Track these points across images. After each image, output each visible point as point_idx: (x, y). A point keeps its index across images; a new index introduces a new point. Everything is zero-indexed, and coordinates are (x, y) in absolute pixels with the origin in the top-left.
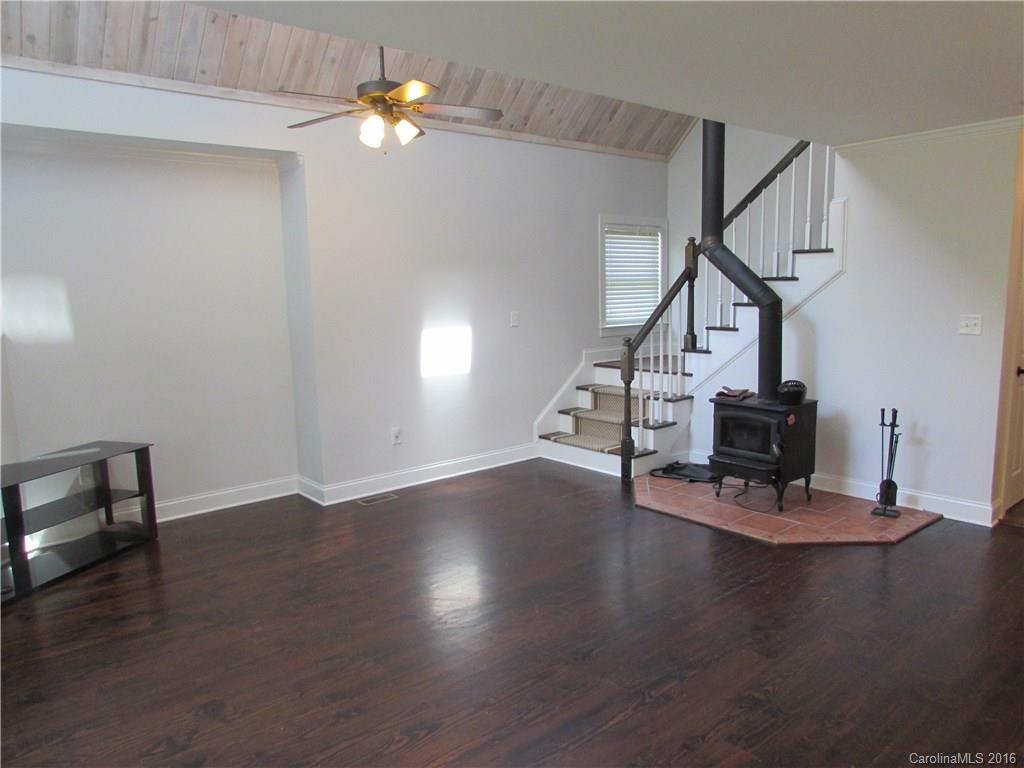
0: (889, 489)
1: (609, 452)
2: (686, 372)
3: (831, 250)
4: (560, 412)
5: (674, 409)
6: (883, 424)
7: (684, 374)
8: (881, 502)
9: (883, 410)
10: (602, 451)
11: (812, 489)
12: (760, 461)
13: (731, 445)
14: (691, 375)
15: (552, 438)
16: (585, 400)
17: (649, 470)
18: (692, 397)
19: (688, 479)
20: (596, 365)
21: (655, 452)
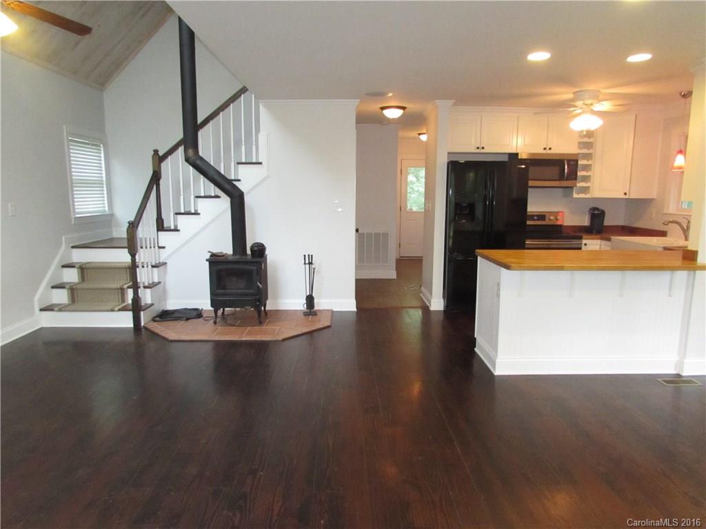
0: (310, 300)
1: (119, 310)
2: (160, 245)
3: (260, 163)
4: (53, 287)
5: (159, 272)
6: (305, 264)
7: (160, 247)
8: (307, 308)
9: (305, 256)
10: (112, 310)
11: (268, 311)
12: (246, 295)
13: (224, 288)
14: (164, 248)
15: (56, 309)
16: (72, 276)
17: (150, 318)
18: (166, 263)
19: (184, 319)
20: (73, 247)
21: (152, 305)
